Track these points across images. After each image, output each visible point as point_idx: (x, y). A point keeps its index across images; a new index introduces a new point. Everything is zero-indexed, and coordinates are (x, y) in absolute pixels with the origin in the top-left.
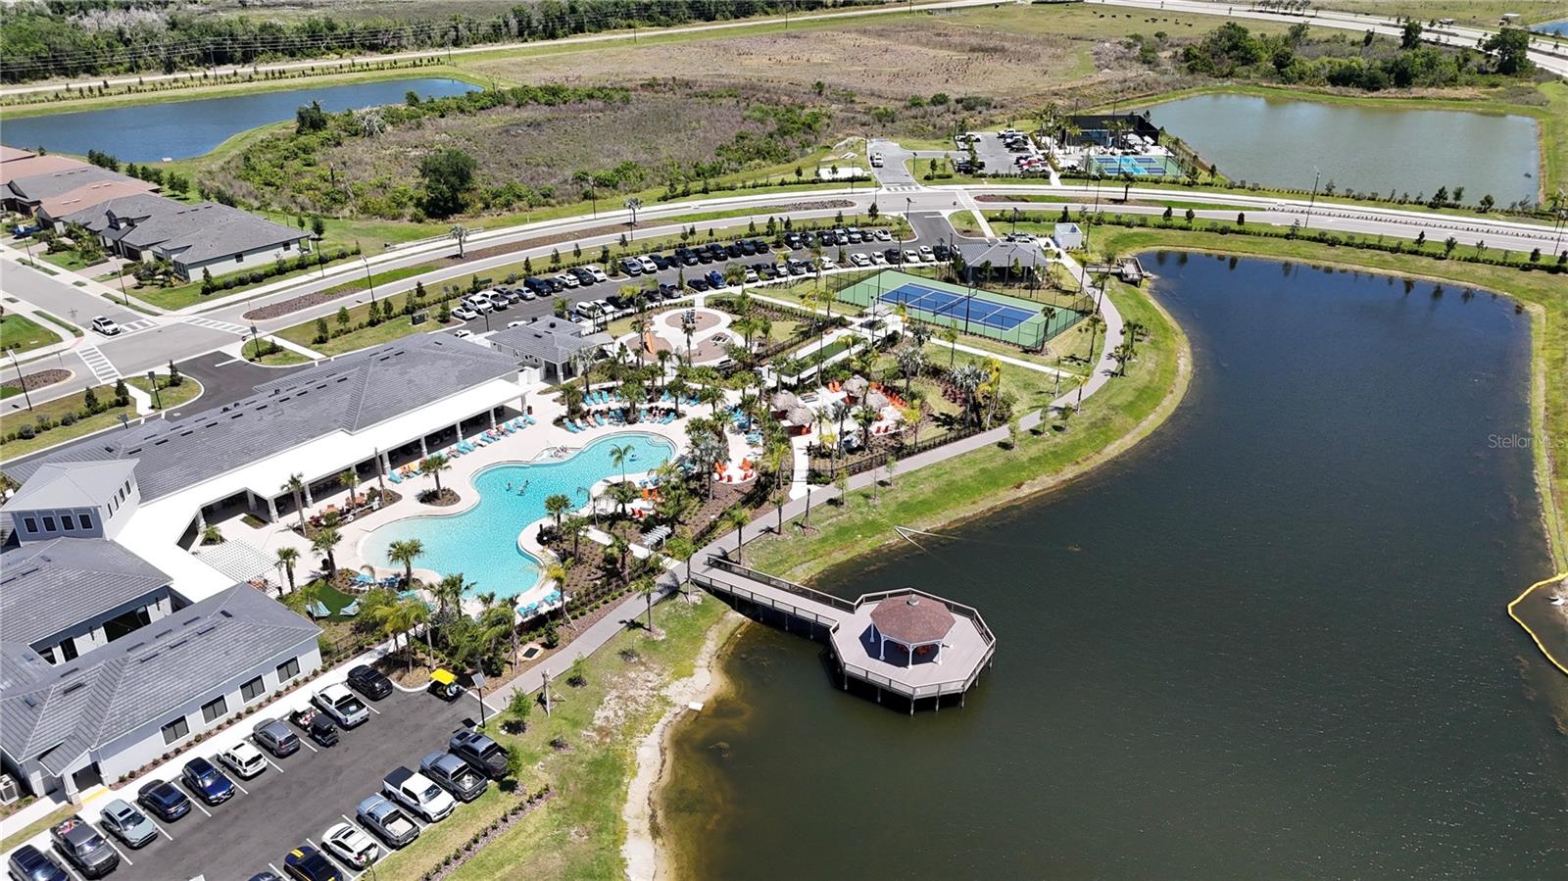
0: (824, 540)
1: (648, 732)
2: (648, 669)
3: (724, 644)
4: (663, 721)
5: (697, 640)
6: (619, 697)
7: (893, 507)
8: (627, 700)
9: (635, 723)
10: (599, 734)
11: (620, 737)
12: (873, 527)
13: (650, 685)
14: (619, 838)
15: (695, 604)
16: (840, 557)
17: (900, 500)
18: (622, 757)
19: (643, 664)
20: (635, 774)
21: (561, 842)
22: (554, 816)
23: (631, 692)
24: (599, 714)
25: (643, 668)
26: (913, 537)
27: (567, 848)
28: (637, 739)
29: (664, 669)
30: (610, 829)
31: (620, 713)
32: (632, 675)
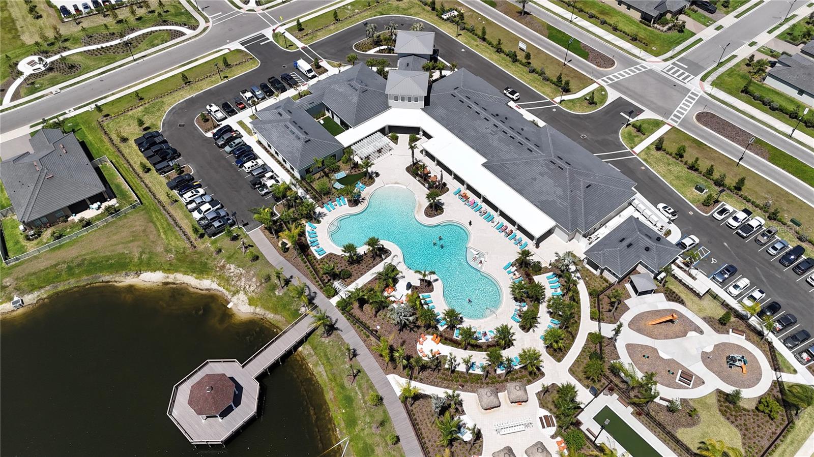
0: (343, 387)
1: (219, 285)
2: (257, 287)
3: (270, 323)
4: (224, 291)
5: (275, 310)
6: (241, 274)
7: (369, 441)
8: (240, 277)
9: (226, 280)
10: (222, 266)
11: (218, 274)
12: (351, 422)
13: (247, 287)
14: (165, 271)
15: (299, 310)
16: (329, 396)
17: (376, 448)
18: (208, 274)
19: (261, 285)
20: (196, 278)
21: (168, 251)
22: (182, 250)
23: (243, 279)
24: (232, 266)
25: (258, 284)
26: (340, 447)
27: (165, 253)
28: (216, 280)
29: (256, 293)
30: (170, 268)
31: (232, 274)
32: (254, 280)
